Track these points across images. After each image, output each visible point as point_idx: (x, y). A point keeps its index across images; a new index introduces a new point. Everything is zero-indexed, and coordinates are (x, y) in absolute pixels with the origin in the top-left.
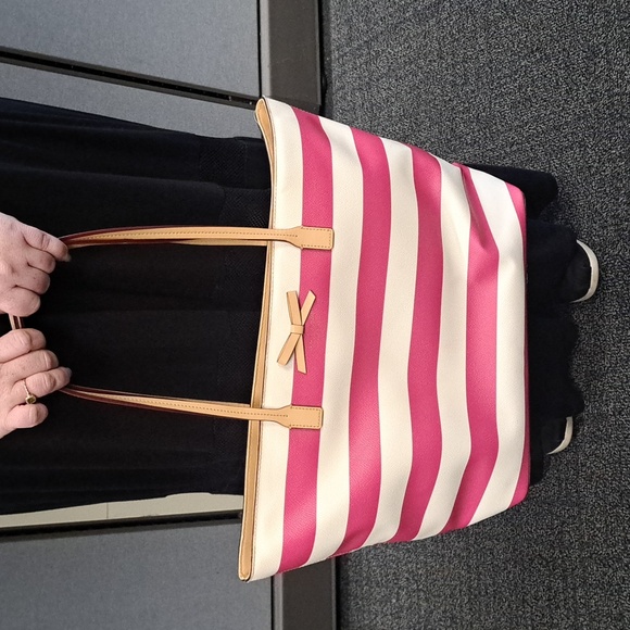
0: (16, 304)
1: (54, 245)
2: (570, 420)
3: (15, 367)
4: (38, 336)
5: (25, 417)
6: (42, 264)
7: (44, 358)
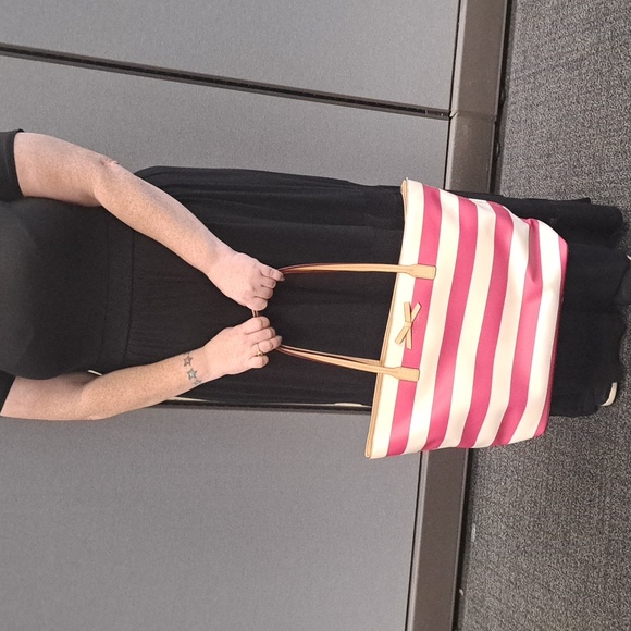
0: (256, 305)
1: (276, 274)
2: (614, 385)
3: (253, 337)
4: (266, 320)
5: (257, 363)
6: (270, 285)
7: (269, 332)
